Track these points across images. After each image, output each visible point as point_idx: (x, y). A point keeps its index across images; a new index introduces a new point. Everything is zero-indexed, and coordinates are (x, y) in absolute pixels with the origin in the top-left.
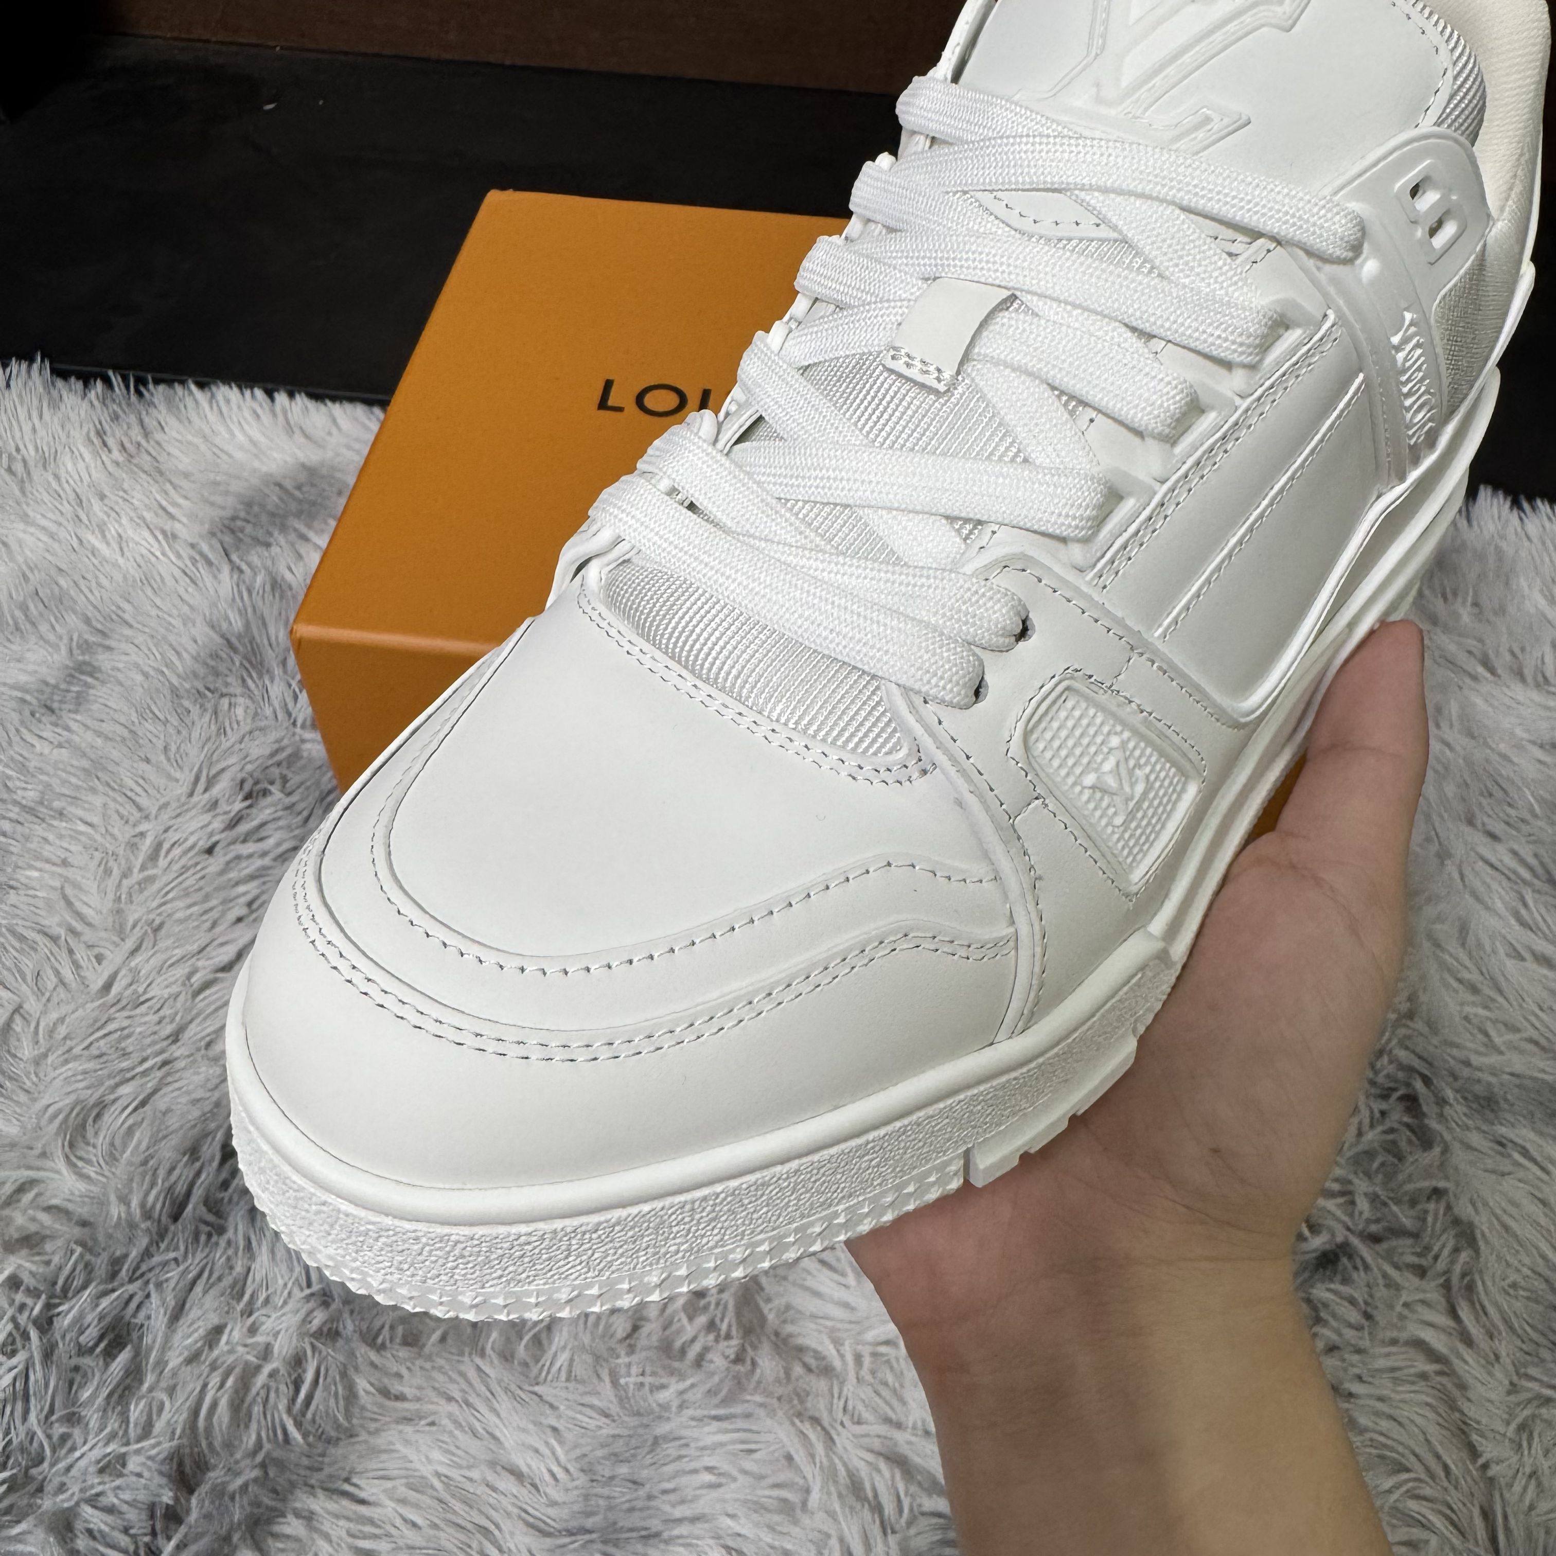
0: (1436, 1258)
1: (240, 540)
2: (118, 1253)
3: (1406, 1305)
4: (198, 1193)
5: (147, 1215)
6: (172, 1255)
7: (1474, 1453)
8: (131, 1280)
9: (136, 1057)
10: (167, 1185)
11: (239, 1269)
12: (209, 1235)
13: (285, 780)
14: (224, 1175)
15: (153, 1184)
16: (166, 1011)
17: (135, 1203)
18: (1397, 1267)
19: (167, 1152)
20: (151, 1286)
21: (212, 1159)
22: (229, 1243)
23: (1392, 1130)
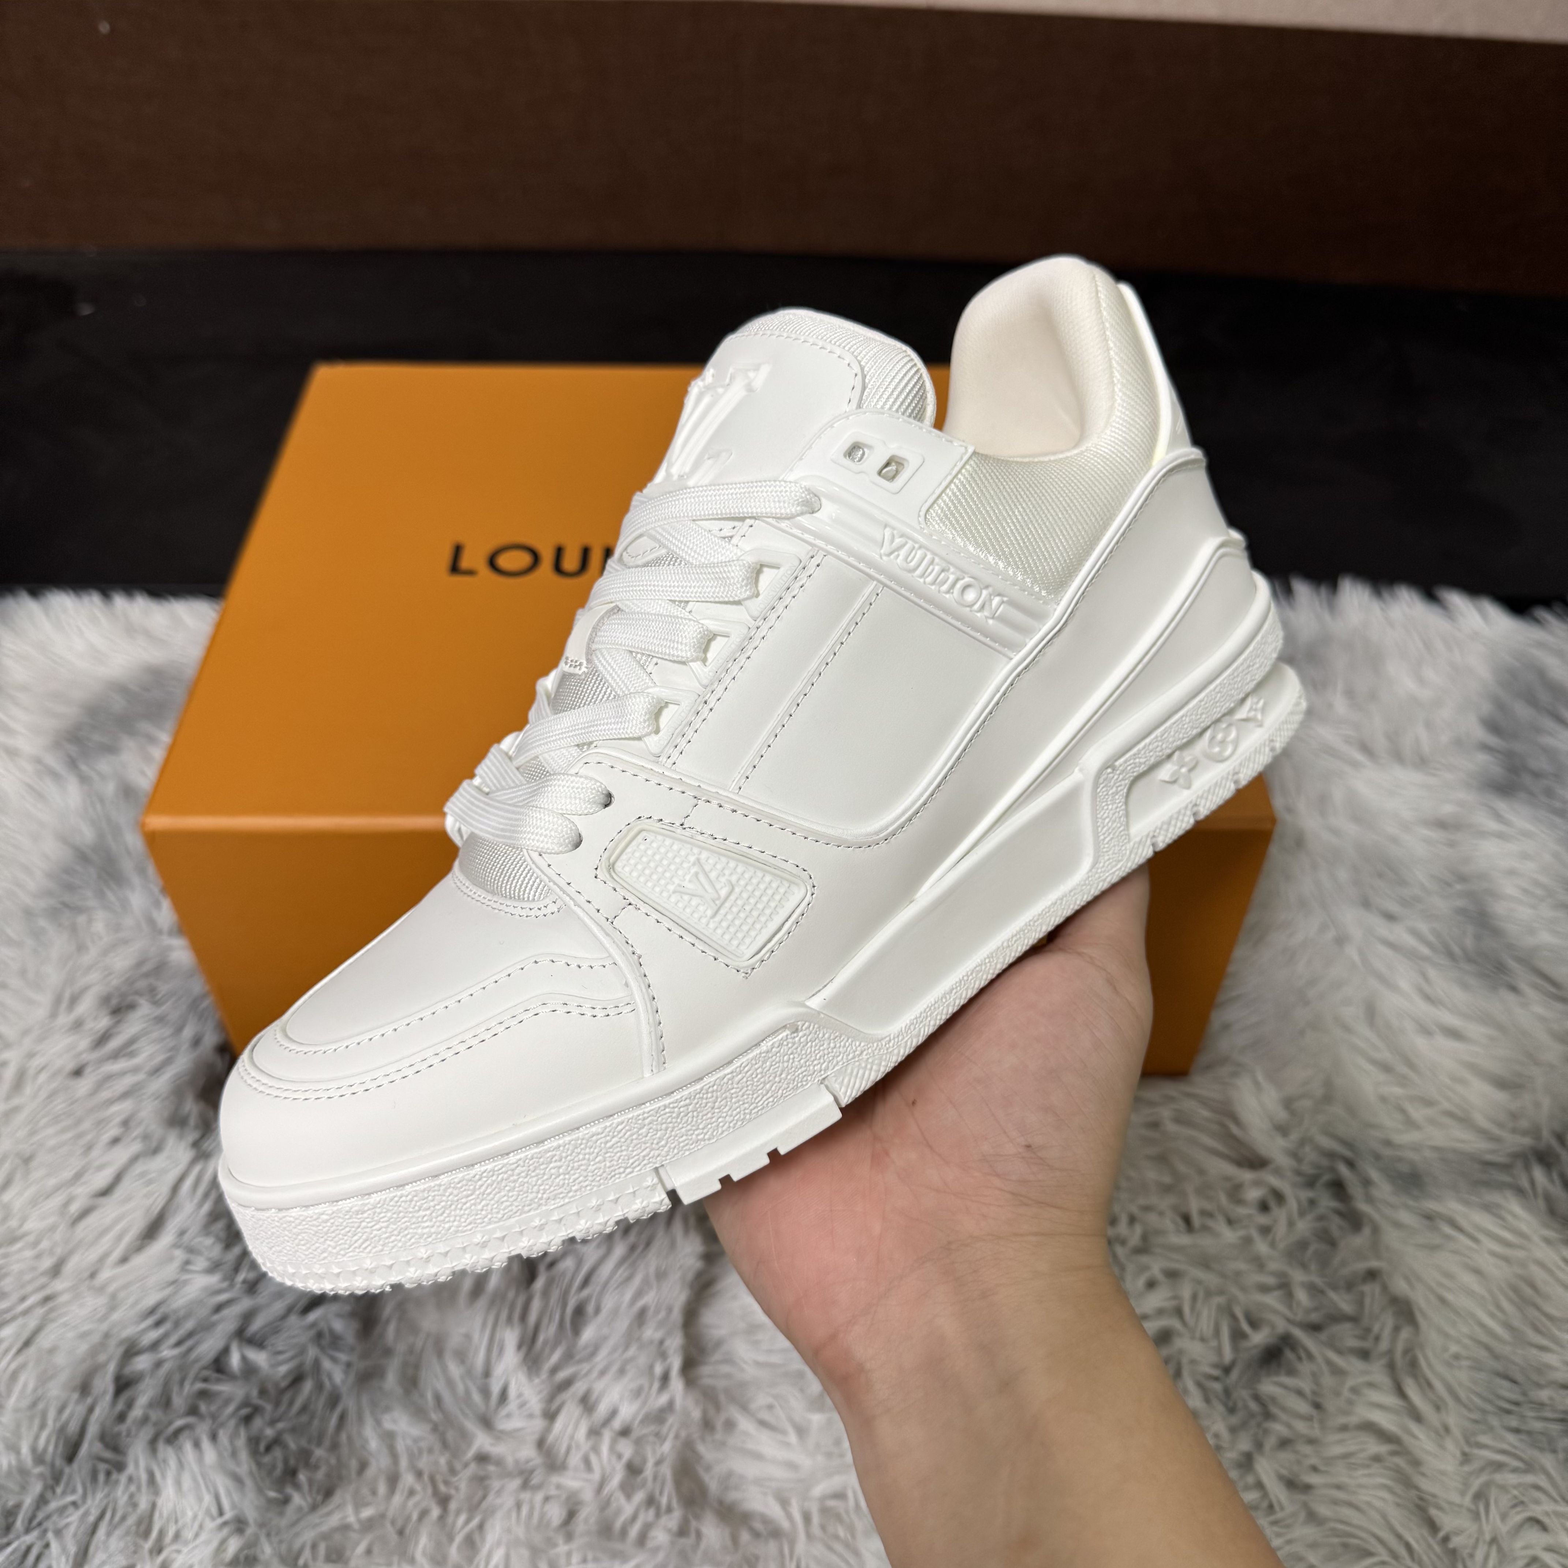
0: (1377, 1339)
1: (88, 749)
2: (11, 1503)
3: (1354, 1390)
4: (93, 1430)
5: (39, 1459)
6: (70, 1498)
7: (1433, 1527)
8: (28, 1531)
9: (14, 1297)
10: (58, 1425)
11: (143, 1504)
12: (108, 1474)
13: (153, 990)
14: (120, 1406)
15: (43, 1426)
16: (45, 1244)
17: (25, 1450)
18: (1340, 1352)
19: (55, 1391)
20: (50, 1535)
21: (105, 1392)
22: (130, 1479)
23: (1321, 1218)
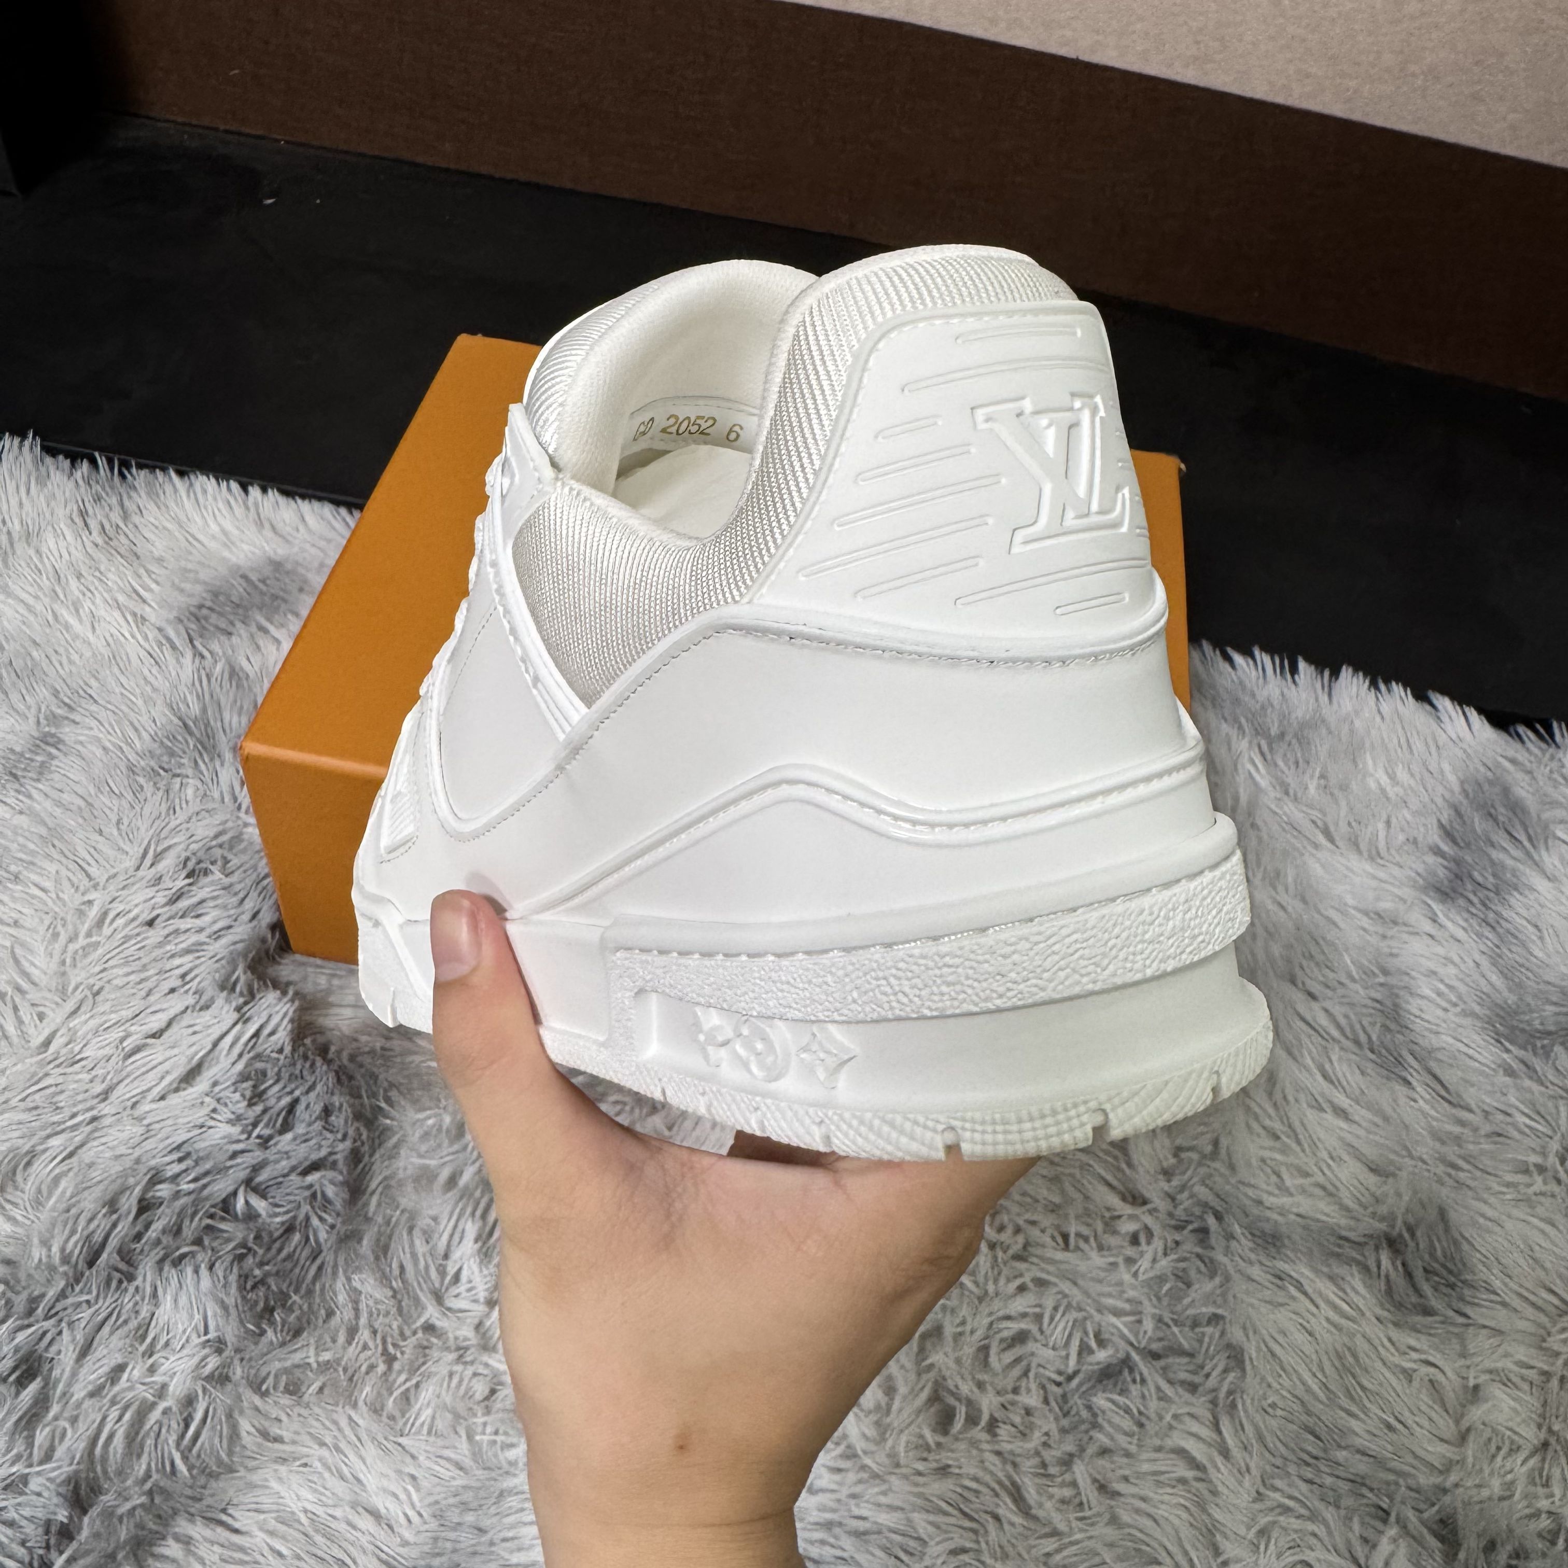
0: (1208, 1376)
1: (204, 628)
2: (36, 1293)
3: (1175, 1417)
4: (113, 1243)
5: (65, 1260)
6: (85, 1297)
7: (1217, 1552)
8: (47, 1318)
9: (67, 1113)
10: (86, 1233)
11: (144, 1313)
12: (120, 1282)
13: (226, 861)
14: (139, 1227)
15: (73, 1232)
16: (99, 1071)
17: (55, 1249)
18: (1170, 1382)
19: (90, 1202)
20: (64, 1324)
21: (129, 1213)
22: (137, 1289)
23: (1184, 1260)
